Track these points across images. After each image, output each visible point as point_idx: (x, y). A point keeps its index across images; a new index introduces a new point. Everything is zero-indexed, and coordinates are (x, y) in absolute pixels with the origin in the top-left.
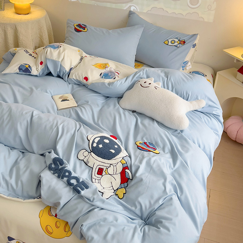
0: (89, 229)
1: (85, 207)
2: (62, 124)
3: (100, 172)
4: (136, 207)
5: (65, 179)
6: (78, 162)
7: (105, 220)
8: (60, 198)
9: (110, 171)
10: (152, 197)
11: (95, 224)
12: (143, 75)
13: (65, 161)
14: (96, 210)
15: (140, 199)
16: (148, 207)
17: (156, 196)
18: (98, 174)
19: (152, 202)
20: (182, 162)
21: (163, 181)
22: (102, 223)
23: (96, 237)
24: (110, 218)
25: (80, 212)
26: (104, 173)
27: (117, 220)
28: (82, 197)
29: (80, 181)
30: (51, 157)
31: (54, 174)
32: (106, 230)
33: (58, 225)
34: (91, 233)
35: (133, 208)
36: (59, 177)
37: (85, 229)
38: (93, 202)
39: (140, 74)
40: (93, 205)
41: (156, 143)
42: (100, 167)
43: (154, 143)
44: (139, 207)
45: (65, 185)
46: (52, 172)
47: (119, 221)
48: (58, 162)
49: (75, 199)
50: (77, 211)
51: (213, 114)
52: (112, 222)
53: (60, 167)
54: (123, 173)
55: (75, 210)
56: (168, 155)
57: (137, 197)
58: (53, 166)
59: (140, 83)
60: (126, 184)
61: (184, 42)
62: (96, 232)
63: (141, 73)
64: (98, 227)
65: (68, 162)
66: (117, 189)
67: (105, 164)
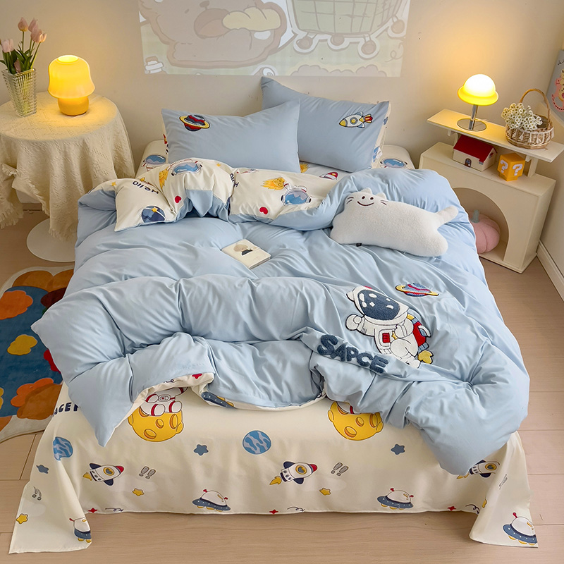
0: (417, 409)
1: (398, 387)
2: (304, 288)
3: (386, 338)
4: (455, 369)
5: (354, 360)
6: (351, 334)
7: (431, 393)
8: (360, 386)
9: (399, 333)
10: (468, 350)
11: (421, 403)
12: (352, 187)
13: (337, 337)
14: (414, 385)
15: (457, 357)
16: (468, 364)
17: (472, 348)
18: (384, 342)
19: (471, 356)
20: (470, 299)
21: (469, 327)
22: (428, 398)
23: (430, 416)
24: (437, 390)
25: (394, 394)
26: (392, 339)
27: (444, 390)
28: (386, 376)
29: (373, 356)
30: (316, 338)
31: (333, 358)
32: (439, 404)
33: (361, 422)
34: (423, 415)
35: (452, 371)
36: (342, 360)
37: (411, 412)
38: (405, 377)
39: (348, 186)
40: (406, 381)
41: (424, 282)
42: (383, 332)
43: (420, 283)
44: (457, 367)
45: (356, 368)
46: (329, 356)
47: (446, 390)
48: (329, 342)
49: (378, 381)
50: (389, 395)
51: (460, 223)
52: (440, 393)
53: (336, 347)
54: (416, 332)
55: (385, 394)
56: (448, 294)
57: (452, 356)
58: (324, 348)
59: (355, 201)
60: (425, 344)
61: (371, 119)
62: (429, 410)
63: (349, 183)
64: (427, 404)
65: (341, 336)
66: (417, 354)
67: (388, 327)
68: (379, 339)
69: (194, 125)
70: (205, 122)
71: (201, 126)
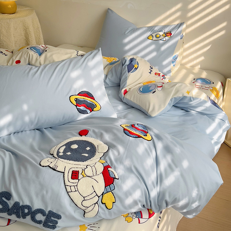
6: (42, 169)
9: (88, 172)
18: (72, 178)
26: (80, 176)
66: (102, 194)
67: (79, 166)
68: (68, 175)
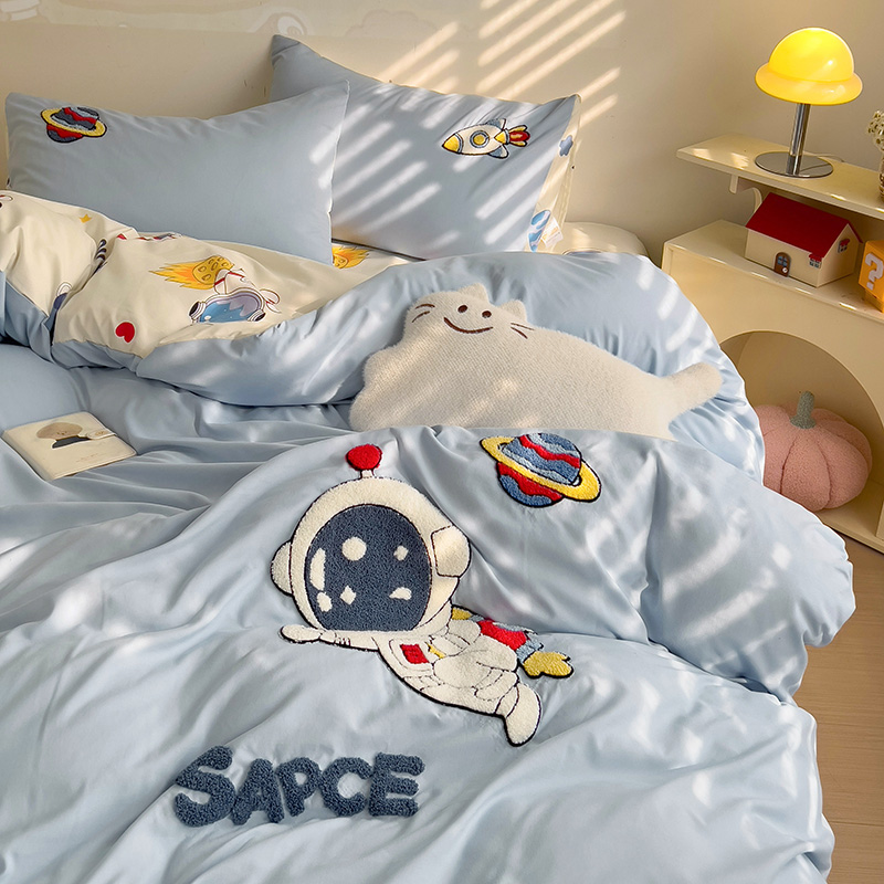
59: (436, 313)
69: (68, 128)
70: (98, 124)
71: (84, 131)
